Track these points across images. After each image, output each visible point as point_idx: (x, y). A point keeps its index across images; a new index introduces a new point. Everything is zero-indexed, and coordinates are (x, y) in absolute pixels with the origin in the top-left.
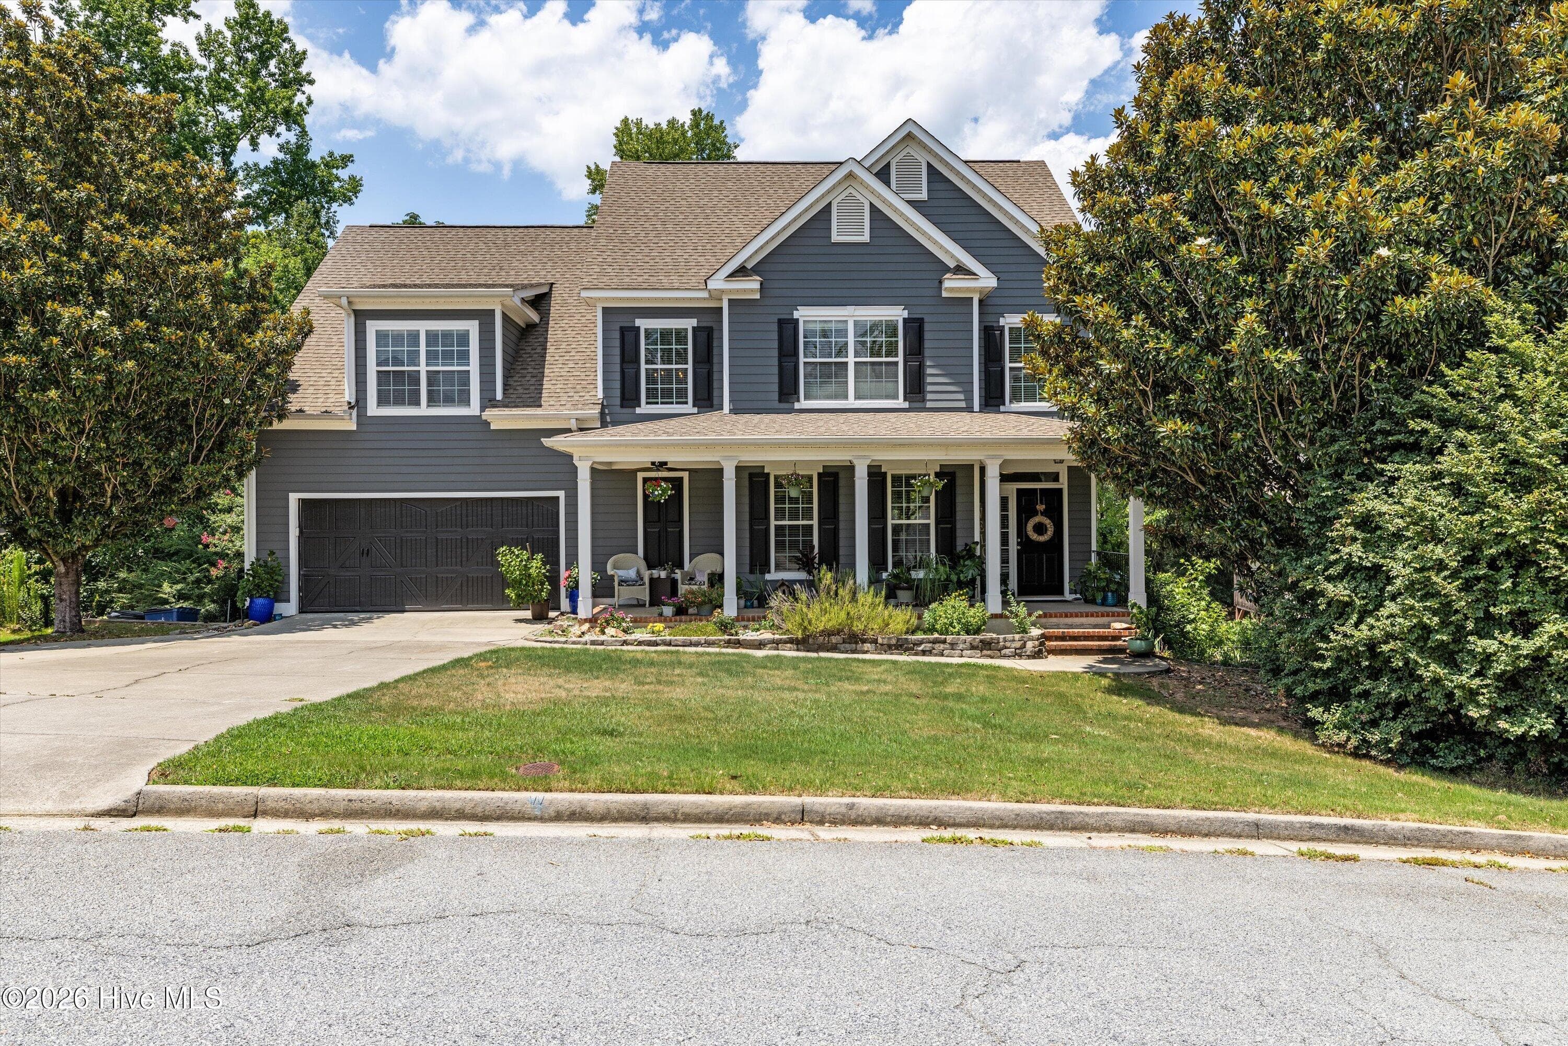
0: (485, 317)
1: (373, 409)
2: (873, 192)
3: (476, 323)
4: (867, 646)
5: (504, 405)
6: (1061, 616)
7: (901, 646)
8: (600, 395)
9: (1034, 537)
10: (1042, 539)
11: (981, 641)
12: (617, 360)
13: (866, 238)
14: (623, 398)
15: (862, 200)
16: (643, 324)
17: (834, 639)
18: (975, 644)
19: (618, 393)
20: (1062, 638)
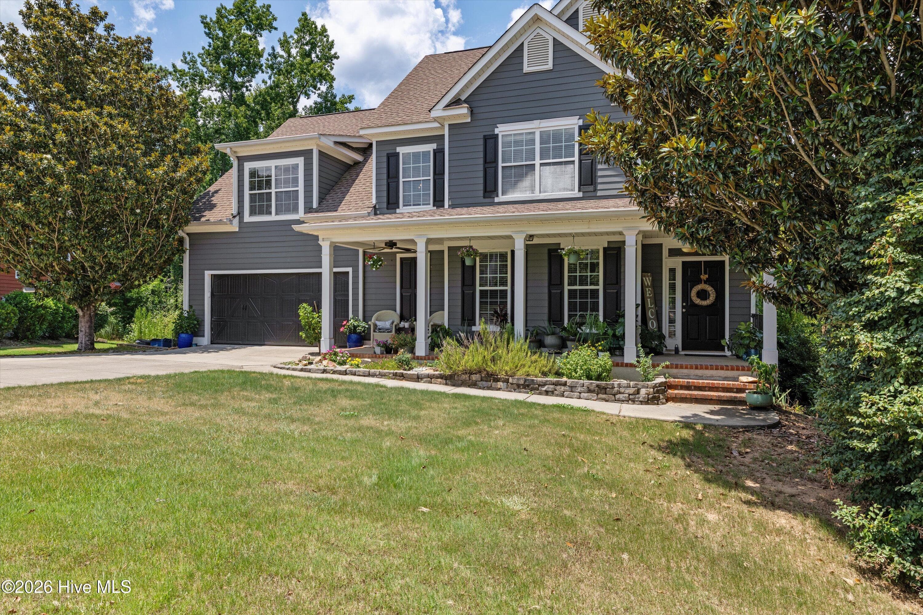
0: (307, 154)
1: (247, 218)
2: (555, 29)
3: (302, 159)
4: (500, 384)
5: (317, 211)
6: (691, 368)
7: (528, 386)
8: (374, 201)
9: (698, 301)
10: (705, 303)
11: (598, 386)
12: (385, 176)
13: (550, 66)
14: (388, 203)
15: (547, 36)
16: (402, 150)
17: (474, 377)
18: (592, 388)
19: (385, 199)
20: (688, 387)
